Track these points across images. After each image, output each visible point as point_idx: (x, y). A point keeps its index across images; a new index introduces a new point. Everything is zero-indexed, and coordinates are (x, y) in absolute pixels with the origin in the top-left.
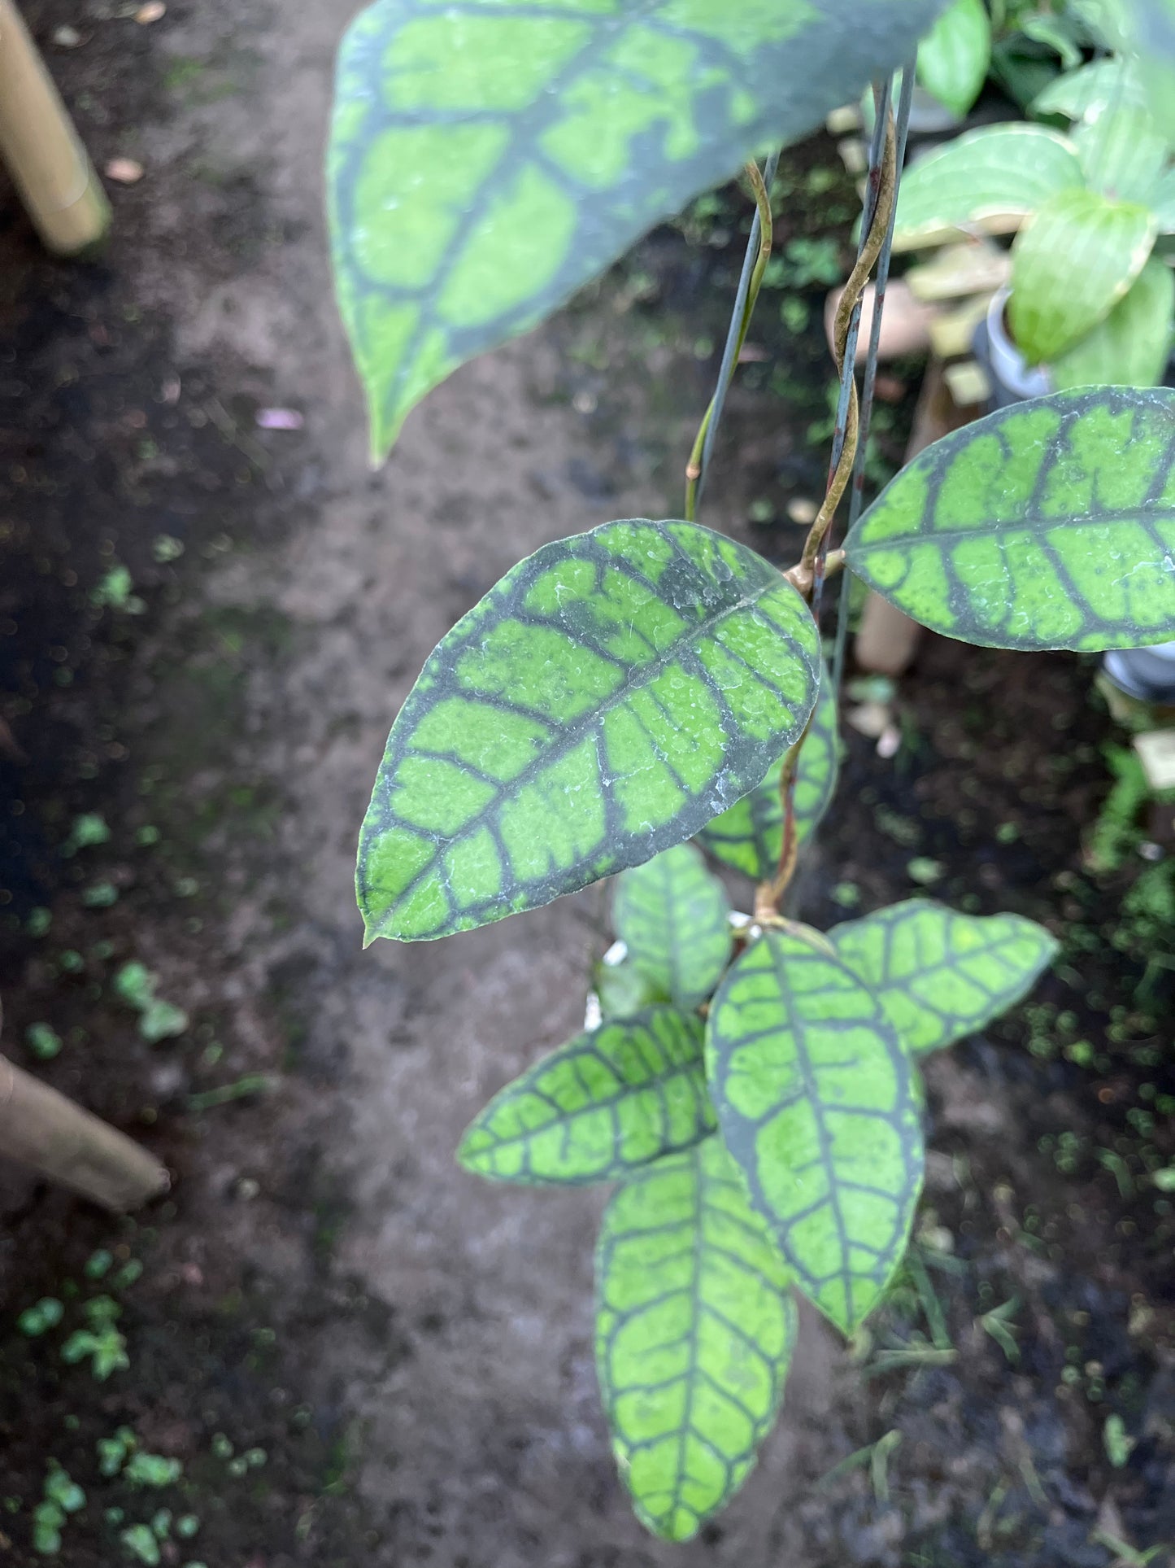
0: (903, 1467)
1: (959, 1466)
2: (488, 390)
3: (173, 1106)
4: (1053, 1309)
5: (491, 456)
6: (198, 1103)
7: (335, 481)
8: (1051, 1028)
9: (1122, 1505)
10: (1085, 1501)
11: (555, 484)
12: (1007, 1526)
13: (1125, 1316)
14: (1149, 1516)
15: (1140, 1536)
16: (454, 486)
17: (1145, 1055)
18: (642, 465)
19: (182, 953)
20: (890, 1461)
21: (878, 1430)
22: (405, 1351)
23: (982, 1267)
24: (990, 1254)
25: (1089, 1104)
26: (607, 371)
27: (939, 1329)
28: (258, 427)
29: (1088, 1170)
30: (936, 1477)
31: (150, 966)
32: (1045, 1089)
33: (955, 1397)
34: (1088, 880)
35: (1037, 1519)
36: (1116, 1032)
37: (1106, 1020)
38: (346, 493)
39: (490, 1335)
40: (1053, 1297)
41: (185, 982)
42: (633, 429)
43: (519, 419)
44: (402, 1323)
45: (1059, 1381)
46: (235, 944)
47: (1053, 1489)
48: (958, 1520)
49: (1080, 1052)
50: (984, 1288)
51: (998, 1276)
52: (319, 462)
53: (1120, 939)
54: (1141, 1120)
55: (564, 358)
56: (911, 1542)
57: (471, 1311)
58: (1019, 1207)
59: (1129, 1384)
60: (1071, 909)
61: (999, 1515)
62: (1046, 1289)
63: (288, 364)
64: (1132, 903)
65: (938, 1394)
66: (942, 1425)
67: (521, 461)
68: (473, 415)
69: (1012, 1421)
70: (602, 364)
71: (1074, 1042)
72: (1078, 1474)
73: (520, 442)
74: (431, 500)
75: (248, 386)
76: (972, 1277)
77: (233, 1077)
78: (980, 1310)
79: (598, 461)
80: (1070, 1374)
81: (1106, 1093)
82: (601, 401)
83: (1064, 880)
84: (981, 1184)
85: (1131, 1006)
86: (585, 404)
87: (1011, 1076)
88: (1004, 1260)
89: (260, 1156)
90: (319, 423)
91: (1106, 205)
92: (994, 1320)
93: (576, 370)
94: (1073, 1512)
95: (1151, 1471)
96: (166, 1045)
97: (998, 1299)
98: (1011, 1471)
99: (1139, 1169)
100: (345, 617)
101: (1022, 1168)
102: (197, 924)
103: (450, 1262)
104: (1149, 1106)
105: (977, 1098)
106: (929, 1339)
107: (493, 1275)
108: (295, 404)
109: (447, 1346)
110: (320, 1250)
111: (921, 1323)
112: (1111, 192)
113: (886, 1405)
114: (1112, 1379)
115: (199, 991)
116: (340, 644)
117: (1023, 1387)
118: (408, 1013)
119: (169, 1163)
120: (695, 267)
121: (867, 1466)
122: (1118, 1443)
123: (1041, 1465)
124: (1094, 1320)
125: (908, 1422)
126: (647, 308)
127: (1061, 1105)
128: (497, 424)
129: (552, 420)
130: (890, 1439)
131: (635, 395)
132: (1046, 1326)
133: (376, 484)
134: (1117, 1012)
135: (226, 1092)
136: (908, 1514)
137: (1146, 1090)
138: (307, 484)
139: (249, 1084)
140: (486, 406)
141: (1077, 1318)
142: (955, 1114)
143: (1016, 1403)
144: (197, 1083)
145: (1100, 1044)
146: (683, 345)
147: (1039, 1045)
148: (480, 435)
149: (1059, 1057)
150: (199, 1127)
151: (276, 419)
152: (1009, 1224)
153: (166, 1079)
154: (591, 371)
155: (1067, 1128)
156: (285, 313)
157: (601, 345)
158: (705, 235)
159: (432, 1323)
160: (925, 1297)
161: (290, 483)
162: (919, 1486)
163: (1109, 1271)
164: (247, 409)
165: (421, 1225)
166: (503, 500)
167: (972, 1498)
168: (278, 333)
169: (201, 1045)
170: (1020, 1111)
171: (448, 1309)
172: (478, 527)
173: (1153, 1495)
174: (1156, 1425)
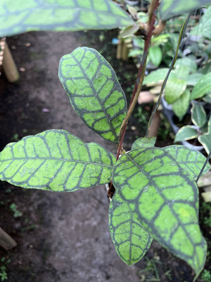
3: (18, 230)
4: (178, 271)
6: (23, 230)
7: (55, 121)
13: (191, 272)
16: (75, 122)
19: (22, 202)
22: (59, 278)
23: (165, 263)
24: (167, 261)
27: (157, 275)
28: (42, 112)
31: (16, 205)
38: (56, 123)
39: (75, 276)
40: (178, 269)
41: (22, 207)
44: (58, 273)
46: (32, 201)
50: (166, 267)
51: (168, 265)
52: (52, 118)
57: (71, 271)
62: (177, 267)
63: (48, 101)
74: (71, 124)
75: (41, 104)
76: (164, 265)
77: (30, 225)
78: (165, 272)
88: (169, 262)
89: (34, 240)
90: (52, 111)
91: (179, 81)
92: (167, 273)
96: (18, 219)
97: (168, 269)
102: (25, 196)
103: (68, 261)
106: (156, 277)
107: (76, 264)
108: (48, 108)
109: (66, 278)
110: (44, 259)
111: (154, 274)
112: (180, 78)
115: (25, 209)
118: (62, 214)
119: (16, 241)
124: (185, 273)
132: (177, 274)
133: (62, 122)
135: (28, 228)
138: (50, 121)
139: (32, 226)
141: (182, 273)
144: (23, 226)
150: (23, 234)
151: (45, 110)
152: (170, 255)
153: (17, 225)
156: (48, 93)
159: (64, 273)
160: (155, 269)
161: (47, 121)
164: (40, 108)
165: (63, 254)
168: (47, 97)
169: (24, 219)
171: (67, 271)
172: (79, 129)
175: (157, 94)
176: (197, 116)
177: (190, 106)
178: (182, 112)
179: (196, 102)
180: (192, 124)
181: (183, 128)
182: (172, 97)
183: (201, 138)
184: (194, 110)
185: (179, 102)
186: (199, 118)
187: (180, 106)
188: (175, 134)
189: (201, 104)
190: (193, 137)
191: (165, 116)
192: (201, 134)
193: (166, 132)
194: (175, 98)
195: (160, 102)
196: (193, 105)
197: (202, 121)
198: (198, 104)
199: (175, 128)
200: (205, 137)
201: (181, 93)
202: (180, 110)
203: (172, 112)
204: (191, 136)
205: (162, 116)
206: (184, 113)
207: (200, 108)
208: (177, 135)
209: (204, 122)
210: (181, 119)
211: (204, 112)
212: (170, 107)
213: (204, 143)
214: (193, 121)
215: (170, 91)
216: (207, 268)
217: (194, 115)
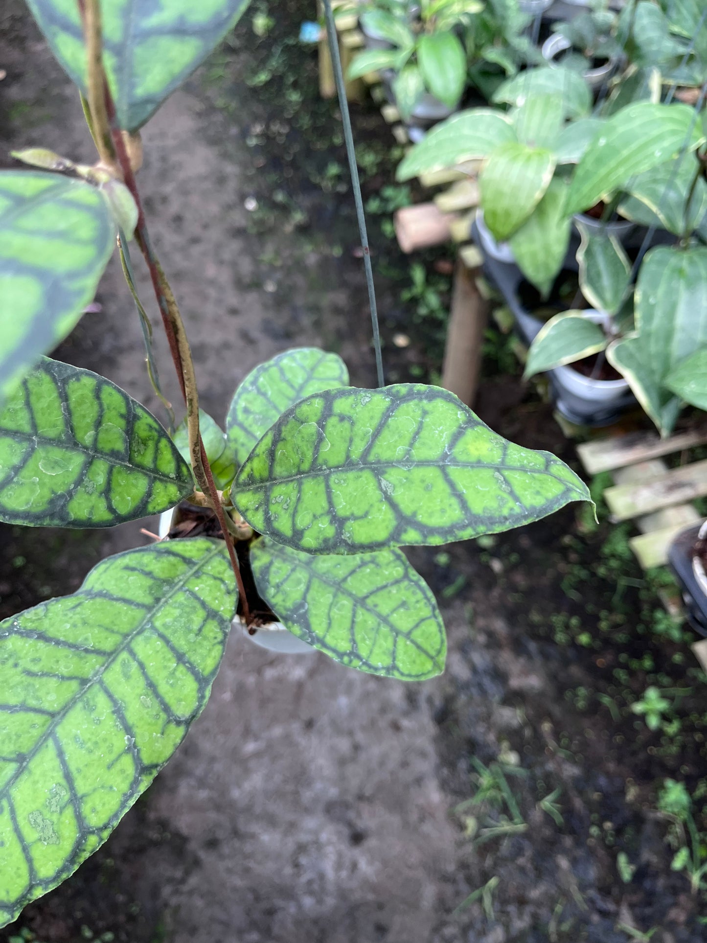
0: (501, 898)
1: (535, 894)
2: (212, 282)
4: (581, 793)
5: (217, 321)
7: (124, 341)
8: (567, 627)
9: (632, 906)
10: (611, 907)
11: (257, 334)
12: (566, 927)
13: (623, 792)
14: (648, 911)
15: (644, 923)
17: (621, 637)
18: (306, 320)
20: (493, 896)
21: (485, 877)
22: (197, 862)
23: (538, 771)
24: (542, 764)
25: (592, 669)
26: (282, 267)
27: (515, 811)
29: (594, 707)
30: (522, 902)
32: (566, 663)
33: (529, 853)
34: (581, 539)
35: (584, 921)
36: (604, 625)
37: (598, 619)
38: (131, 348)
39: (248, 848)
40: (580, 785)
42: (300, 300)
43: (232, 299)
44: (193, 846)
45: (589, 835)
47: (591, 901)
48: (537, 927)
49: (584, 639)
50: (541, 784)
51: (548, 776)
52: (114, 331)
53: (602, 571)
54: (622, 675)
55: (256, 262)
57: (236, 833)
58: (557, 734)
59: (629, 832)
60: (573, 557)
61: (560, 922)
62: (576, 780)
64: (606, 550)
65: (519, 851)
66: (522, 870)
67: (235, 322)
68: (205, 298)
69: (564, 863)
70: (278, 263)
71: (580, 634)
72: (605, 891)
73: (234, 312)
76: (533, 778)
78: (539, 798)
79: (281, 320)
80: (594, 830)
81: (601, 662)
82: (279, 284)
83: (567, 540)
84: (533, 722)
85: (611, 610)
86: (270, 287)
87: (546, 657)
88: (550, 766)
90: (113, 308)
91: (527, 150)
92: (547, 803)
93: (264, 268)
94: (604, 914)
95: (647, 884)
97: (549, 790)
98: (565, 894)
99: (623, 704)
101: (557, 710)
103: (221, 804)
104: (625, 667)
105: (526, 673)
106: (511, 819)
107: (248, 810)
109: (222, 857)
111: (505, 810)
112: (532, 142)
113: (489, 862)
114: (619, 831)
117: (568, 841)
120: (330, 205)
121: (480, 900)
122: (626, 870)
123: (583, 887)
124: (606, 796)
125: (502, 871)
126: (303, 230)
127: (575, 671)
128: (219, 302)
129: (252, 297)
130: (493, 882)
131: (300, 280)
132: (578, 803)
134: (603, 614)
136: (507, 927)
137: (623, 657)
138: (107, 344)
140: (212, 292)
141: (596, 796)
142: (515, 683)
143: (566, 852)
145: (595, 633)
146: (326, 251)
147: (560, 637)
148: (210, 310)
149: (573, 643)
152: (552, 744)
154: (273, 268)
155: (580, 684)
157: (277, 253)
158: (334, 187)
159: (212, 844)
160: (506, 794)
161: (96, 345)
162: (512, 909)
163: (611, 766)
165: (202, 783)
166: (226, 346)
167: (543, 912)
170: (553, 677)
171: (220, 834)
172: (211, 363)
173: (650, 898)
174: (648, 856)
175: (464, 212)
176: (599, 275)
177: (574, 241)
178: (546, 266)
179: (595, 225)
180: (587, 306)
181: (555, 321)
182: (507, 214)
183: (618, 352)
184: (589, 253)
185: (535, 231)
186: (606, 281)
187: (537, 246)
188: (526, 342)
189: (613, 232)
190: (590, 351)
191: (493, 285)
192: (618, 336)
194: (516, 218)
195: (473, 240)
196: (585, 238)
197: (616, 293)
198: (602, 232)
199: (528, 323)
200: (631, 347)
201: (538, 195)
202: (541, 257)
203: (513, 268)
204: (584, 347)
206: (555, 267)
207: (607, 244)
208: (534, 349)
209: (623, 296)
210: (545, 289)
211: (622, 256)
212: (504, 253)
213: (628, 366)
214: (588, 293)
215: (499, 194)
216: (675, 775)
217: (588, 270)
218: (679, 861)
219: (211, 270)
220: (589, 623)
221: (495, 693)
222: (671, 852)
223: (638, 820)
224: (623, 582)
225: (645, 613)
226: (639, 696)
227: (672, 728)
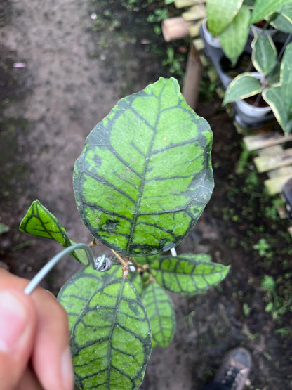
0: (196, 320)
1: (210, 318)
2: (76, 55)
3: (8, 250)
5: (78, 73)
6: (14, 249)
7: (36, 82)
8: (228, 213)
9: (249, 325)
10: (239, 324)
11: (96, 80)
12: (222, 331)
13: (247, 280)
14: (254, 327)
15: (253, 331)
16: (69, 82)
17: (251, 218)
18: (119, 74)
19: (7, 211)
20: (193, 318)
21: (190, 311)
25: (238, 231)
26: (108, 48)
28: (14, 68)
29: (238, 246)
30: (204, 321)
32: (227, 228)
33: (208, 301)
34: (237, 176)
35: (228, 329)
36: (244, 213)
37: (241, 210)
38: (40, 85)
41: (8, 219)
42: (116, 64)
43: (85, 62)
45: (232, 296)
46: (20, 208)
47: (232, 322)
48: (210, 331)
49: (235, 218)
52: (32, 77)
53: (245, 190)
54: (250, 234)
55: (96, 45)
56: (199, 337)
58: (222, 257)
59: (249, 296)
60: (233, 183)
61: (220, 329)
63: (21, 50)
64: (247, 181)
65: (203, 302)
66: (205, 309)
67: (87, 74)
68: (73, 62)
69: (221, 307)
70: (107, 46)
71: (234, 216)
72: (238, 318)
73: (86, 69)
74: (63, 86)
75: (10, 56)
77: (23, 242)
79: (107, 73)
80: (234, 295)
81: (242, 228)
82: (107, 56)
83: (231, 176)
85: (247, 205)
86: (103, 58)
87: (219, 225)
89: (32, 260)
90: (31, 66)
93: (100, 48)
94: (237, 327)
95: (255, 316)
96: (4, 235)
98: (221, 318)
99: (250, 245)
100: (42, 119)
101: (222, 247)
102: (10, 204)
104: (252, 230)
105: (211, 231)
108: (23, 61)
113: (191, 305)
114: (245, 295)
115: (12, 220)
116: (42, 127)
117: (223, 298)
118: (68, 222)
120: (130, 17)
121: (187, 320)
122: (247, 310)
123: (229, 316)
124: (240, 281)
125: (197, 309)
126: (118, 30)
127: (231, 232)
128: (80, 64)
129: (94, 62)
130: (193, 313)
131: (116, 54)
132: (229, 283)
133: (48, 83)
134: (244, 208)
135: (21, 245)
136: (198, 330)
137: (251, 226)
138: (29, 83)
139: (27, 243)
140: (76, 59)
141: (236, 281)
142: (206, 235)
143: (222, 302)
144: (14, 244)
145: (240, 216)
146: (129, 40)
147: (226, 217)
148: (75, 68)
149: (231, 220)
150: (16, 255)
151: (19, 65)
152: (219, 261)
153: (5, 243)
154: (104, 48)
155: (233, 236)
156: (19, 36)
157: (106, 41)
158: (133, 8)
161: (24, 83)
162: (200, 323)
163: (243, 269)
164: (10, 63)
166: (83, 85)
167: (213, 325)
168: (18, 42)
169: (13, 234)
170: (221, 234)
172: (76, 93)
173: (256, 322)
174: (256, 305)
175: (196, 21)
176: (261, 55)
177: (250, 38)
178: (236, 49)
179: (260, 30)
180: (254, 70)
181: (239, 78)
182: (220, 22)
183: (267, 94)
184: (257, 44)
185: (232, 31)
186: (264, 58)
187: (232, 39)
188: (224, 89)
189: (268, 33)
190: (254, 93)
191: (208, 58)
192: (268, 86)
193: (212, 87)
194: (223, 25)
195: (200, 36)
196: (256, 36)
197: (269, 64)
198: (263, 33)
199: (225, 78)
200: (274, 91)
201: (235, 13)
202: (234, 45)
203: (219, 50)
204: (251, 91)
205: (203, 59)
206: (240, 50)
207: (266, 39)
208: (228, 91)
209: (273, 65)
210: (234, 62)
211: (273, 46)
212: (215, 43)
213: (272, 101)
214: (255, 64)
215: (216, 12)
216: (269, 273)
217: (256, 52)
218: (269, 308)
219: (76, 49)
220: (238, 212)
221: (197, 239)
222: (265, 304)
223: (252, 291)
224: (254, 195)
225: (262, 207)
226: (257, 242)
227: (269, 255)
